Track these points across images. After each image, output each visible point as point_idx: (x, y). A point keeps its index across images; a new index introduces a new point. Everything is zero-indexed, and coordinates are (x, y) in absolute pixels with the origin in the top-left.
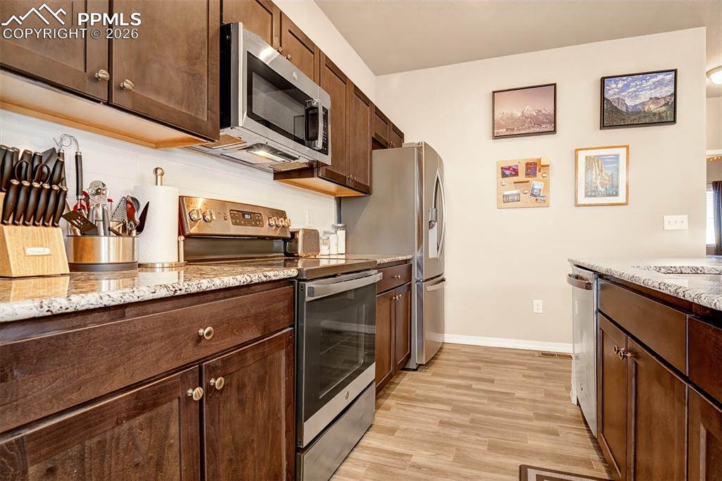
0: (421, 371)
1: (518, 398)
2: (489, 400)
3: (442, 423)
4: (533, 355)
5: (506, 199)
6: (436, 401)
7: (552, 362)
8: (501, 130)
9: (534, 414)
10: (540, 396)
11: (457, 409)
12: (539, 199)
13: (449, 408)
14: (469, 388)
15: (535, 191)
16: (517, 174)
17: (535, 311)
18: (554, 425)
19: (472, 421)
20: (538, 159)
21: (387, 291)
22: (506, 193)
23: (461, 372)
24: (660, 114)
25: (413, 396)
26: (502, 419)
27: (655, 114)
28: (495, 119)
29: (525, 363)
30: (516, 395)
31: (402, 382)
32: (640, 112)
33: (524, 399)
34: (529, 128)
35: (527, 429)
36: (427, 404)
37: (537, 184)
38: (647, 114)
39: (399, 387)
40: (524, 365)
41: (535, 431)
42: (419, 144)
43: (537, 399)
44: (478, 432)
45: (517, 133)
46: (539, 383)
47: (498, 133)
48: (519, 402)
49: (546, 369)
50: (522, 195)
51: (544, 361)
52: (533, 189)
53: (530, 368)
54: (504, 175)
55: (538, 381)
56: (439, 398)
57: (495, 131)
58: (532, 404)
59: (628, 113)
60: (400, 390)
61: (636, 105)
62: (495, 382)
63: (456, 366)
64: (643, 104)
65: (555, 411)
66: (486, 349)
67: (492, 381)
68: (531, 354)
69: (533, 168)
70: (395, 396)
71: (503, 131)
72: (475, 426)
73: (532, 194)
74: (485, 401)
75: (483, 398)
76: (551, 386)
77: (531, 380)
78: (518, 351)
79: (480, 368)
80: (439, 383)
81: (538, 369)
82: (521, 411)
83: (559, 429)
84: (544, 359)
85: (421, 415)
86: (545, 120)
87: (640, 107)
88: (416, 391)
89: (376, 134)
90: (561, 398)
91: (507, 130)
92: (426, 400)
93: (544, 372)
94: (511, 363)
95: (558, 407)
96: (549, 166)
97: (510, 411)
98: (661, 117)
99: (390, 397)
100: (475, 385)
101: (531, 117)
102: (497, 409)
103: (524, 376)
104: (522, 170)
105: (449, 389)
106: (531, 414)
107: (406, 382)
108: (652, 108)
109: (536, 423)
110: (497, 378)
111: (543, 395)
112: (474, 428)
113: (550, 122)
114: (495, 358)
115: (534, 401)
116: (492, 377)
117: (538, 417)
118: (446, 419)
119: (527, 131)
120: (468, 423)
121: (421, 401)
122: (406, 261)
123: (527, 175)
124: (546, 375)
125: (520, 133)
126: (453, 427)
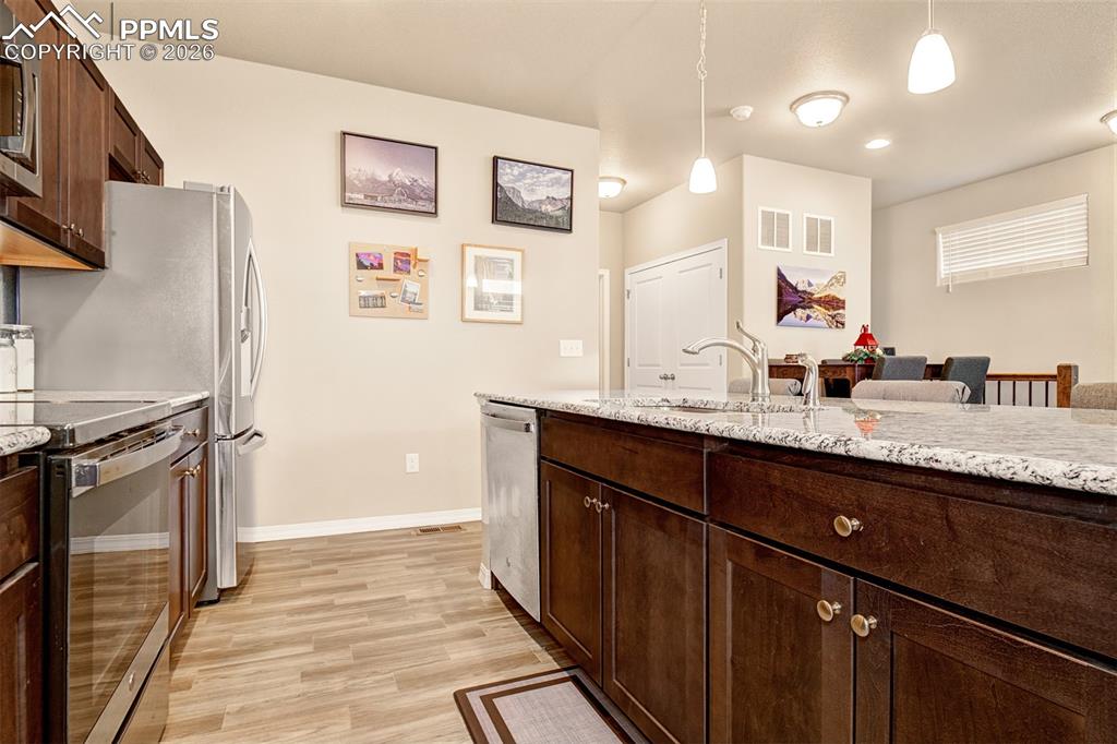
0: (226, 601)
1: (413, 601)
2: (369, 617)
3: (306, 676)
4: (409, 535)
5: (366, 302)
6: (279, 643)
7: (439, 539)
8: (357, 196)
9: (442, 616)
10: (440, 590)
11: (322, 646)
12: (414, 306)
13: (310, 648)
14: (329, 606)
15: (408, 295)
16: (381, 266)
17: (408, 471)
18: (474, 624)
19: (356, 657)
20: (412, 250)
21: (177, 461)
22: (363, 293)
23: (307, 584)
24: (557, 217)
25: (230, 647)
26: (400, 638)
27: (551, 217)
28: (347, 175)
29: (403, 549)
30: (408, 598)
31: (194, 630)
32: (537, 211)
33: (421, 601)
34: (400, 201)
35: (441, 641)
36: (262, 654)
37: (411, 285)
38: (544, 215)
39: (191, 641)
40: (401, 551)
41: (455, 639)
42: (222, 189)
43: (438, 595)
44: (373, 670)
45: (382, 204)
46: (432, 572)
47: (350, 199)
48: (416, 605)
49: (434, 551)
50: (388, 298)
51: (429, 540)
52: (405, 292)
53: (411, 555)
54: (361, 266)
55: (430, 570)
56: (282, 637)
57: (347, 194)
58: (433, 604)
59: (524, 209)
60: (194, 646)
61: (533, 202)
62: (369, 586)
63: (293, 577)
64: (541, 202)
65: (466, 604)
66: (332, 539)
67: (363, 586)
68: (406, 534)
69: (405, 261)
70: (190, 659)
71: (359, 197)
72: (363, 661)
73: (403, 300)
74: (365, 619)
75: (360, 615)
76: (451, 573)
77: (420, 571)
78: (385, 534)
79: (336, 572)
80: (272, 613)
81: (426, 553)
82: (424, 618)
83: (482, 626)
84: (427, 537)
85: (260, 675)
86: (422, 195)
87: (536, 206)
88: (231, 637)
89: (116, 149)
90: (469, 585)
91: (366, 197)
92: (256, 648)
93: (434, 555)
94: (382, 553)
95: (469, 598)
96: (426, 261)
97: (408, 623)
98: (558, 223)
99: (179, 665)
100: (339, 599)
101: (403, 186)
102: (388, 625)
103: (408, 567)
104: (388, 263)
105: (296, 618)
106: (438, 618)
107: (207, 627)
108: (548, 208)
109: (450, 629)
110: (367, 580)
111: (445, 587)
112: (363, 665)
113: (429, 199)
114: (353, 550)
115: (436, 599)
116: (360, 580)
117: (450, 619)
118: (311, 668)
119: (396, 205)
120: (352, 662)
121: (251, 651)
122: (199, 404)
123: (397, 269)
124: (438, 559)
125: (386, 205)
126: (330, 676)
